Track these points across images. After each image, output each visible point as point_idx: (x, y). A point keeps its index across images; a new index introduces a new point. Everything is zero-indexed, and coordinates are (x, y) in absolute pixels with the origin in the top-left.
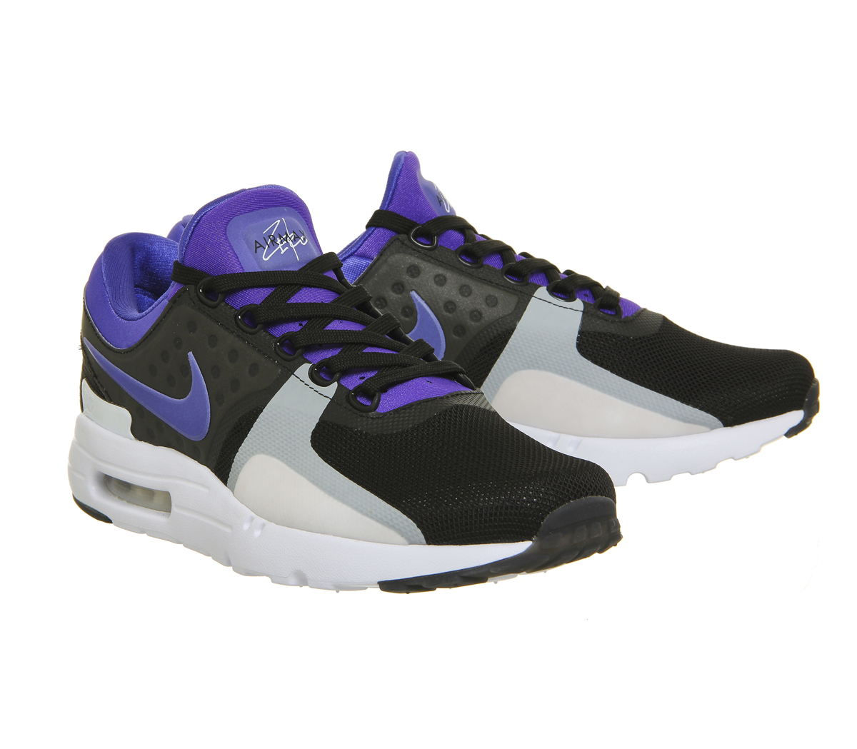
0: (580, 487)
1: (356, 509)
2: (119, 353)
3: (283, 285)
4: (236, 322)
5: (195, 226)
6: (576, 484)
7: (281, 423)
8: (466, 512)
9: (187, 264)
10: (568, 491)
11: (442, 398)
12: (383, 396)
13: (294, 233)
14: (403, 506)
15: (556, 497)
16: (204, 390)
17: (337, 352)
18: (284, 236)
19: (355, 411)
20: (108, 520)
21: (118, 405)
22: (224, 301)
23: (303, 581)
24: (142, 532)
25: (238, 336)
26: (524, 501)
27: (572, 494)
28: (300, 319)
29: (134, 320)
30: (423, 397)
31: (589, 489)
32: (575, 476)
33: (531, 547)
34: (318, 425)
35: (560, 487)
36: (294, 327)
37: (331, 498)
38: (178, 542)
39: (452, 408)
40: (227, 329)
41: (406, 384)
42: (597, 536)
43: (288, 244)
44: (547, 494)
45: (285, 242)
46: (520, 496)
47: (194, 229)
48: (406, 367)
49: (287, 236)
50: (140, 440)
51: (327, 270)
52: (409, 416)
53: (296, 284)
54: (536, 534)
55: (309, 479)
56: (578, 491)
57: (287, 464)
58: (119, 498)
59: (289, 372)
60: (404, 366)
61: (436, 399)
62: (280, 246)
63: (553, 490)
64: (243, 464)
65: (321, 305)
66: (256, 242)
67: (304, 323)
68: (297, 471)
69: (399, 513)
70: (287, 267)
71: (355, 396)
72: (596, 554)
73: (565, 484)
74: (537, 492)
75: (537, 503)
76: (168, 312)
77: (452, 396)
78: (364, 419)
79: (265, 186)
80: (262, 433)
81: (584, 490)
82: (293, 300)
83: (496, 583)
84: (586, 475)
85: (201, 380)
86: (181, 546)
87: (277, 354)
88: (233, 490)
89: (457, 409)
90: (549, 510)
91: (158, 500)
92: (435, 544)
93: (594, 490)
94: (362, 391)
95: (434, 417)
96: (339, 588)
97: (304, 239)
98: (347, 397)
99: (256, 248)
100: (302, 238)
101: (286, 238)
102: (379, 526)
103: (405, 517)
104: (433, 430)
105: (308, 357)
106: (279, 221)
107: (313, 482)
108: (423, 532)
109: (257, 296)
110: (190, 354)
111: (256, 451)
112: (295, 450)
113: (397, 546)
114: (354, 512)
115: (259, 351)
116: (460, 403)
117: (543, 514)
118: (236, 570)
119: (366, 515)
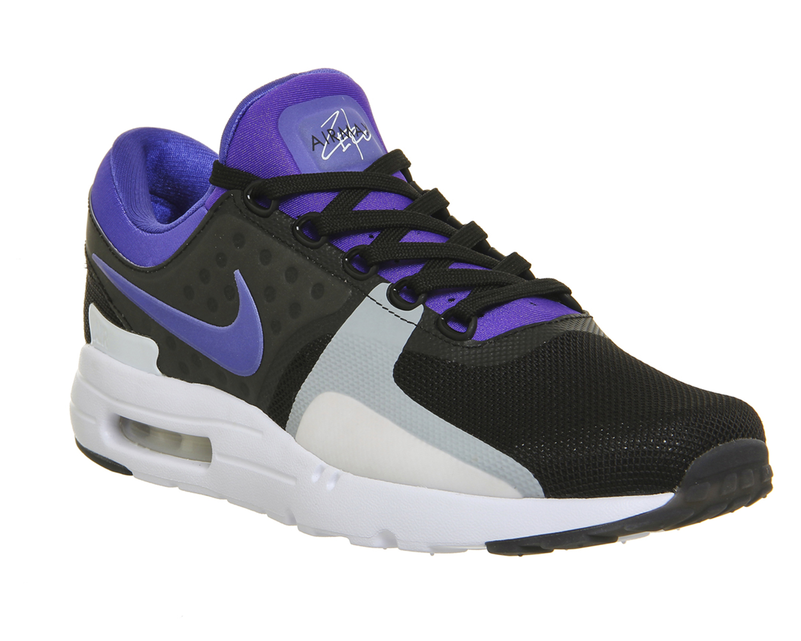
0: (729, 428)
1: (457, 456)
2: (143, 271)
3: (348, 189)
4: (294, 234)
5: (240, 119)
6: (724, 425)
7: (354, 354)
8: (594, 458)
9: (231, 164)
10: (716, 433)
11: (550, 323)
12: (480, 321)
13: (356, 126)
14: (516, 452)
15: (702, 440)
16: (255, 316)
17: (418, 269)
18: (345, 131)
19: (447, 339)
20: (127, 472)
21: (140, 334)
22: (277, 209)
23: (390, 541)
24: (173, 485)
25: (297, 251)
26: (664, 445)
27: (720, 435)
28: (369, 230)
29: (160, 233)
30: (527, 322)
31: (739, 431)
32: (722, 414)
33: (672, 500)
34: (402, 357)
35: (706, 427)
36: (363, 240)
37: (424, 444)
38: (221, 497)
39: (564, 335)
40: (283, 242)
41: (505, 306)
42: (748, 486)
43: (349, 140)
44: (691, 436)
45: (347, 137)
46: (660, 439)
47: (239, 122)
48: (503, 286)
49: (348, 130)
50: (169, 376)
51: (395, 171)
52: (513, 345)
53: (363, 189)
54: (678, 484)
55: (394, 421)
56: (727, 433)
57: (364, 403)
58: (139, 444)
59: (362, 293)
60: (501, 285)
61: (542, 324)
62: (342, 142)
63: (699, 432)
64: (308, 404)
65: (393, 213)
66: (313, 137)
67: (375, 235)
68: (378, 412)
69: (511, 460)
70: (350, 168)
71: (446, 321)
72: (744, 508)
73: (712, 424)
74: (680, 434)
75: (680, 448)
76: (207, 223)
77: (561, 321)
78: (459, 349)
79: (319, 70)
80: (331, 366)
81: (733, 432)
82: (359, 207)
83: (624, 543)
84: (735, 413)
85: (251, 304)
86: (225, 502)
87: (346, 271)
88: (294, 435)
89: (569, 336)
90: (694, 456)
91: (186, 446)
92: (555, 498)
93: (745, 431)
94: (453, 315)
95: (544, 346)
96: (435, 549)
97: (367, 133)
98: (437, 322)
99: (314, 145)
100: (365, 132)
101: (348, 132)
102: (486, 476)
103: (518, 465)
104: (544, 361)
105: (384, 275)
106: (338, 112)
107: (399, 424)
108: (541, 484)
109: (318, 203)
110: (237, 273)
111: (324, 388)
112: (374, 387)
113: (509, 499)
114: (455, 460)
115: (323, 268)
116: (572, 329)
117: (686, 461)
118: (303, 529)
119: (470, 463)
